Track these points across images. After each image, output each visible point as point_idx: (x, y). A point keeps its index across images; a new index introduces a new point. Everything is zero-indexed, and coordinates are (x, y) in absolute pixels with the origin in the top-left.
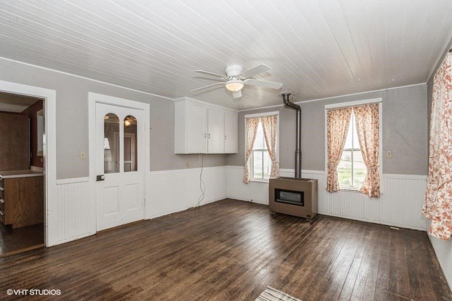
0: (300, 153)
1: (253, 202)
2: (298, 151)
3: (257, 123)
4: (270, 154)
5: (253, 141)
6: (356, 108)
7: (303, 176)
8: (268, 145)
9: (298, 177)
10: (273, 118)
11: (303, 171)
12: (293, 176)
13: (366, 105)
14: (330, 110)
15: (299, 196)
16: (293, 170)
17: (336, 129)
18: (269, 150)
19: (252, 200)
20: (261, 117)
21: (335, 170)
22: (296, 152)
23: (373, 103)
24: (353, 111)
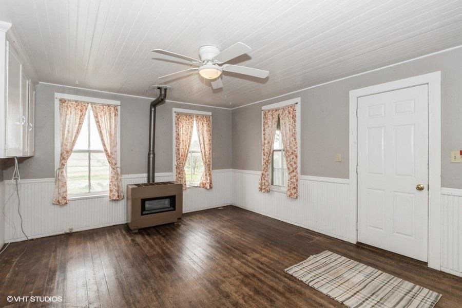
0: (154, 154)
1: (74, 231)
2: (151, 152)
3: (84, 111)
4: (108, 156)
5: (76, 137)
6: (197, 116)
7: (157, 180)
8: (104, 145)
9: (151, 182)
10: (113, 109)
11: (156, 174)
12: (145, 181)
13: (203, 116)
14: (178, 114)
15: (167, 202)
16: (146, 175)
17: (184, 132)
18: (106, 150)
19: (71, 229)
20: (92, 103)
21: (184, 170)
22: (149, 154)
23: (207, 115)
24: (195, 118)
